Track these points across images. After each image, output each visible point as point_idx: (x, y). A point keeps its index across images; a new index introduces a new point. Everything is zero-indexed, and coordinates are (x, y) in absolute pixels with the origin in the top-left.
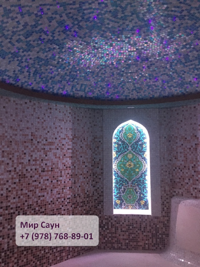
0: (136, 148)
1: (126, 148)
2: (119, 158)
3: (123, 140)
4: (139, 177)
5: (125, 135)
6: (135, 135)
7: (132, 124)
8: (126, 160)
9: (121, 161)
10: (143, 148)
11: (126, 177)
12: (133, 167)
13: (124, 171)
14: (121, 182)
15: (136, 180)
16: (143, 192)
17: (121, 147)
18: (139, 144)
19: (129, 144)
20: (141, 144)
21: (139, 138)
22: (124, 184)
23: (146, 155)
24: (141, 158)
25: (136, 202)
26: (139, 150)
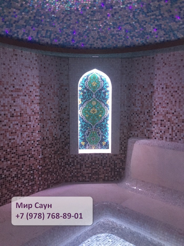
0: (100, 96)
1: (90, 96)
2: (84, 105)
3: (88, 88)
4: (102, 122)
5: (90, 83)
6: (99, 84)
7: (96, 73)
8: (90, 107)
9: (85, 108)
10: (106, 96)
11: (90, 122)
12: (96, 113)
13: (88, 117)
14: (85, 127)
15: (99, 125)
16: (105, 135)
17: (86, 94)
18: (102, 93)
19: (93, 93)
20: (104, 92)
21: (102, 86)
22: (88, 128)
23: (108, 102)
24: (104, 105)
25: (99, 143)
26: (102, 97)
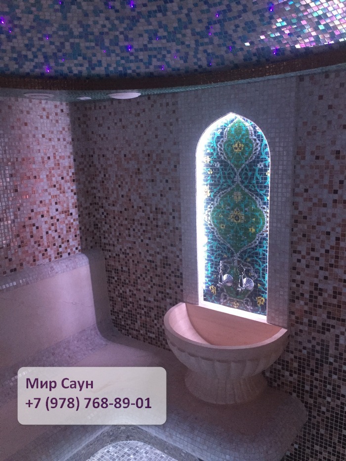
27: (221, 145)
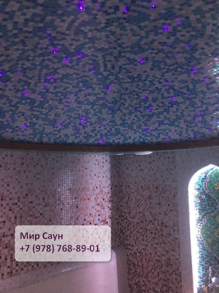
27: (205, 184)
